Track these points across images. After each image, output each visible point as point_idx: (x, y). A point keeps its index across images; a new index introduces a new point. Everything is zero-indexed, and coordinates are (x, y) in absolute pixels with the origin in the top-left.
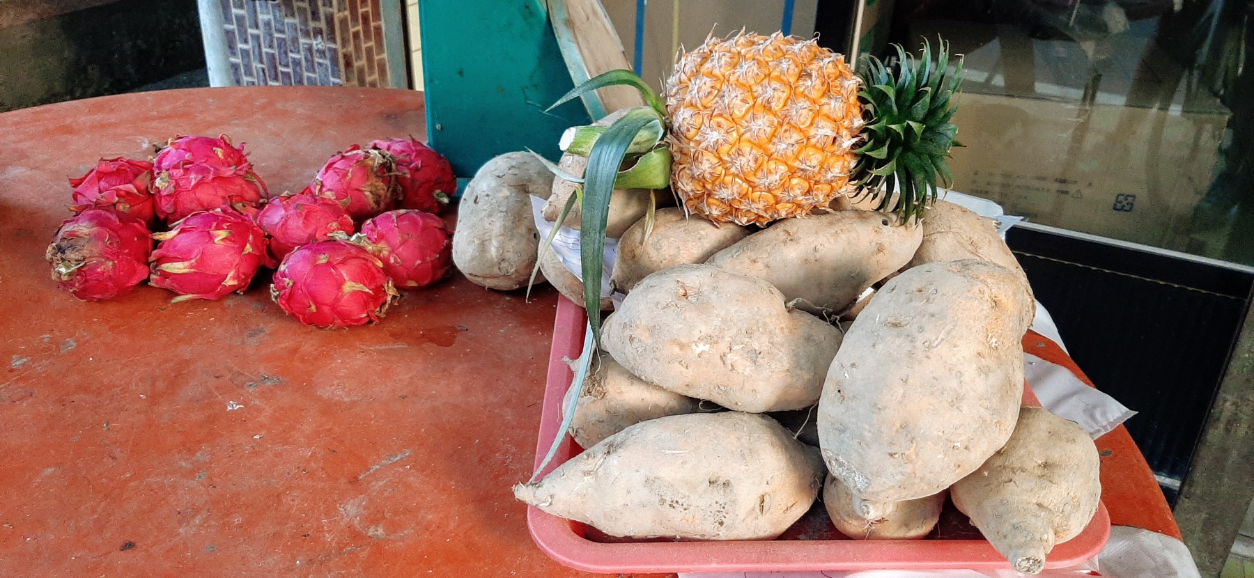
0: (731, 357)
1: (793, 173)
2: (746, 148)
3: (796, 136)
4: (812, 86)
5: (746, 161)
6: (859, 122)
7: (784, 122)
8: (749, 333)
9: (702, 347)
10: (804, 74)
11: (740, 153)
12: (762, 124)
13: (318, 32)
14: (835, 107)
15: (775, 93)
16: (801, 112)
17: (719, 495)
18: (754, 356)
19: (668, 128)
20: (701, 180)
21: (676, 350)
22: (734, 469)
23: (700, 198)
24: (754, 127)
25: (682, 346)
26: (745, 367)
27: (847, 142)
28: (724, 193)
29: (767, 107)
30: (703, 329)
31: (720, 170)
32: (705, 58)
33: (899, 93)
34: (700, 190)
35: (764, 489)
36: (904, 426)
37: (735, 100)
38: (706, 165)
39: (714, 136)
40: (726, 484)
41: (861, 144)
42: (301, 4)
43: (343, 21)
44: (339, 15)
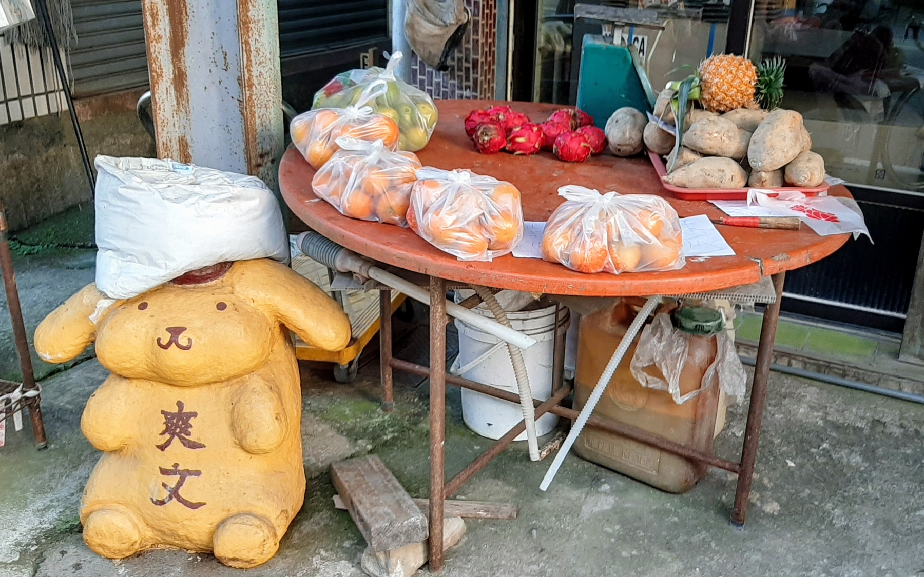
0: (723, 138)
1: (738, 91)
2: (725, 83)
3: (739, 81)
4: (743, 67)
5: (725, 87)
6: (756, 78)
7: (736, 77)
8: (728, 131)
9: (716, 135)
10: (740, 64)
11: (723, 85)
12: (730, 77)
13: (467, 87)
14: (750, 73)
15: (734, 70)
16: (741, 75)
17: (721, 174)
18: (730, 138)
19: (701, 80)
20: (711, 94)
21: (708, 136)
22: (725, 167)
23: (710, 100)
24: (728, 77)
25: (710, 134)
26: (727, 141)
27: (753, 83)
28: (718, 98)
29: (731, 72)
30: (716, 130)
31: (717, 91)
32: (711, 61)
33: (767, 72)
34: (710, 98)
35: (733, 174)
36: (771, 146)
37: (722, 70)
38: (713, 89)
39: (716, 80)
40: (723, 171)
41: (757, 84)
42: (460, 73)
43: (481, 82)
44: (480, 78)
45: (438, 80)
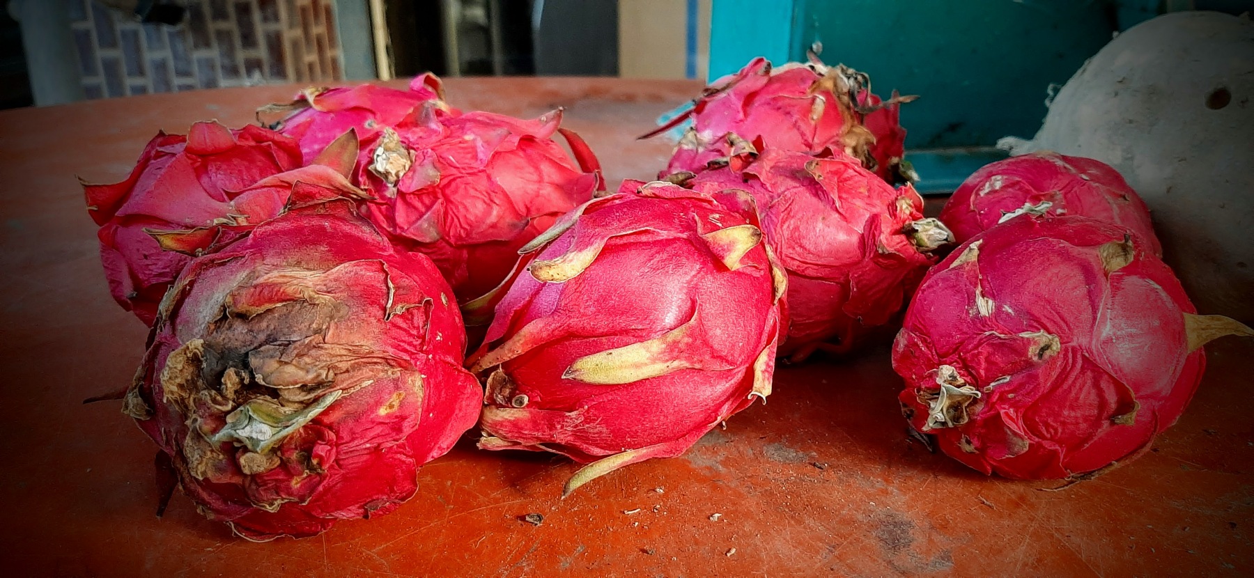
13: (254, 65)
42: (223, 25)
43: (295, 44)
44: (290, 34)
45: (157, 55)
